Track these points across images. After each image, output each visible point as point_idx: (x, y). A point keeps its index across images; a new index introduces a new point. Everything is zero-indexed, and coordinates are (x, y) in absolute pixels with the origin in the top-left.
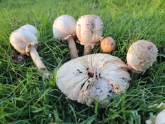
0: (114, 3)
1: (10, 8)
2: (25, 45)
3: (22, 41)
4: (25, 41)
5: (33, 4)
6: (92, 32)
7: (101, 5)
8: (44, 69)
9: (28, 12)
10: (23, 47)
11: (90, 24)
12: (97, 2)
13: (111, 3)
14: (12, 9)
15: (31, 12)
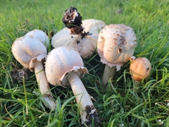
0: (142, 7)
1: (26, 7)
2: (29, 58)
3: (26, 53)
4: (30, 53)
5: (49, 4)
6: (120, 50)
7: (126, 9)
8: (49, 96)
9: (43, 12)
10: (26, 60)
11: (119, 38)
12: (121, 5)
13: (139, 8)
14: (27, 9)
15: (46, 13)
